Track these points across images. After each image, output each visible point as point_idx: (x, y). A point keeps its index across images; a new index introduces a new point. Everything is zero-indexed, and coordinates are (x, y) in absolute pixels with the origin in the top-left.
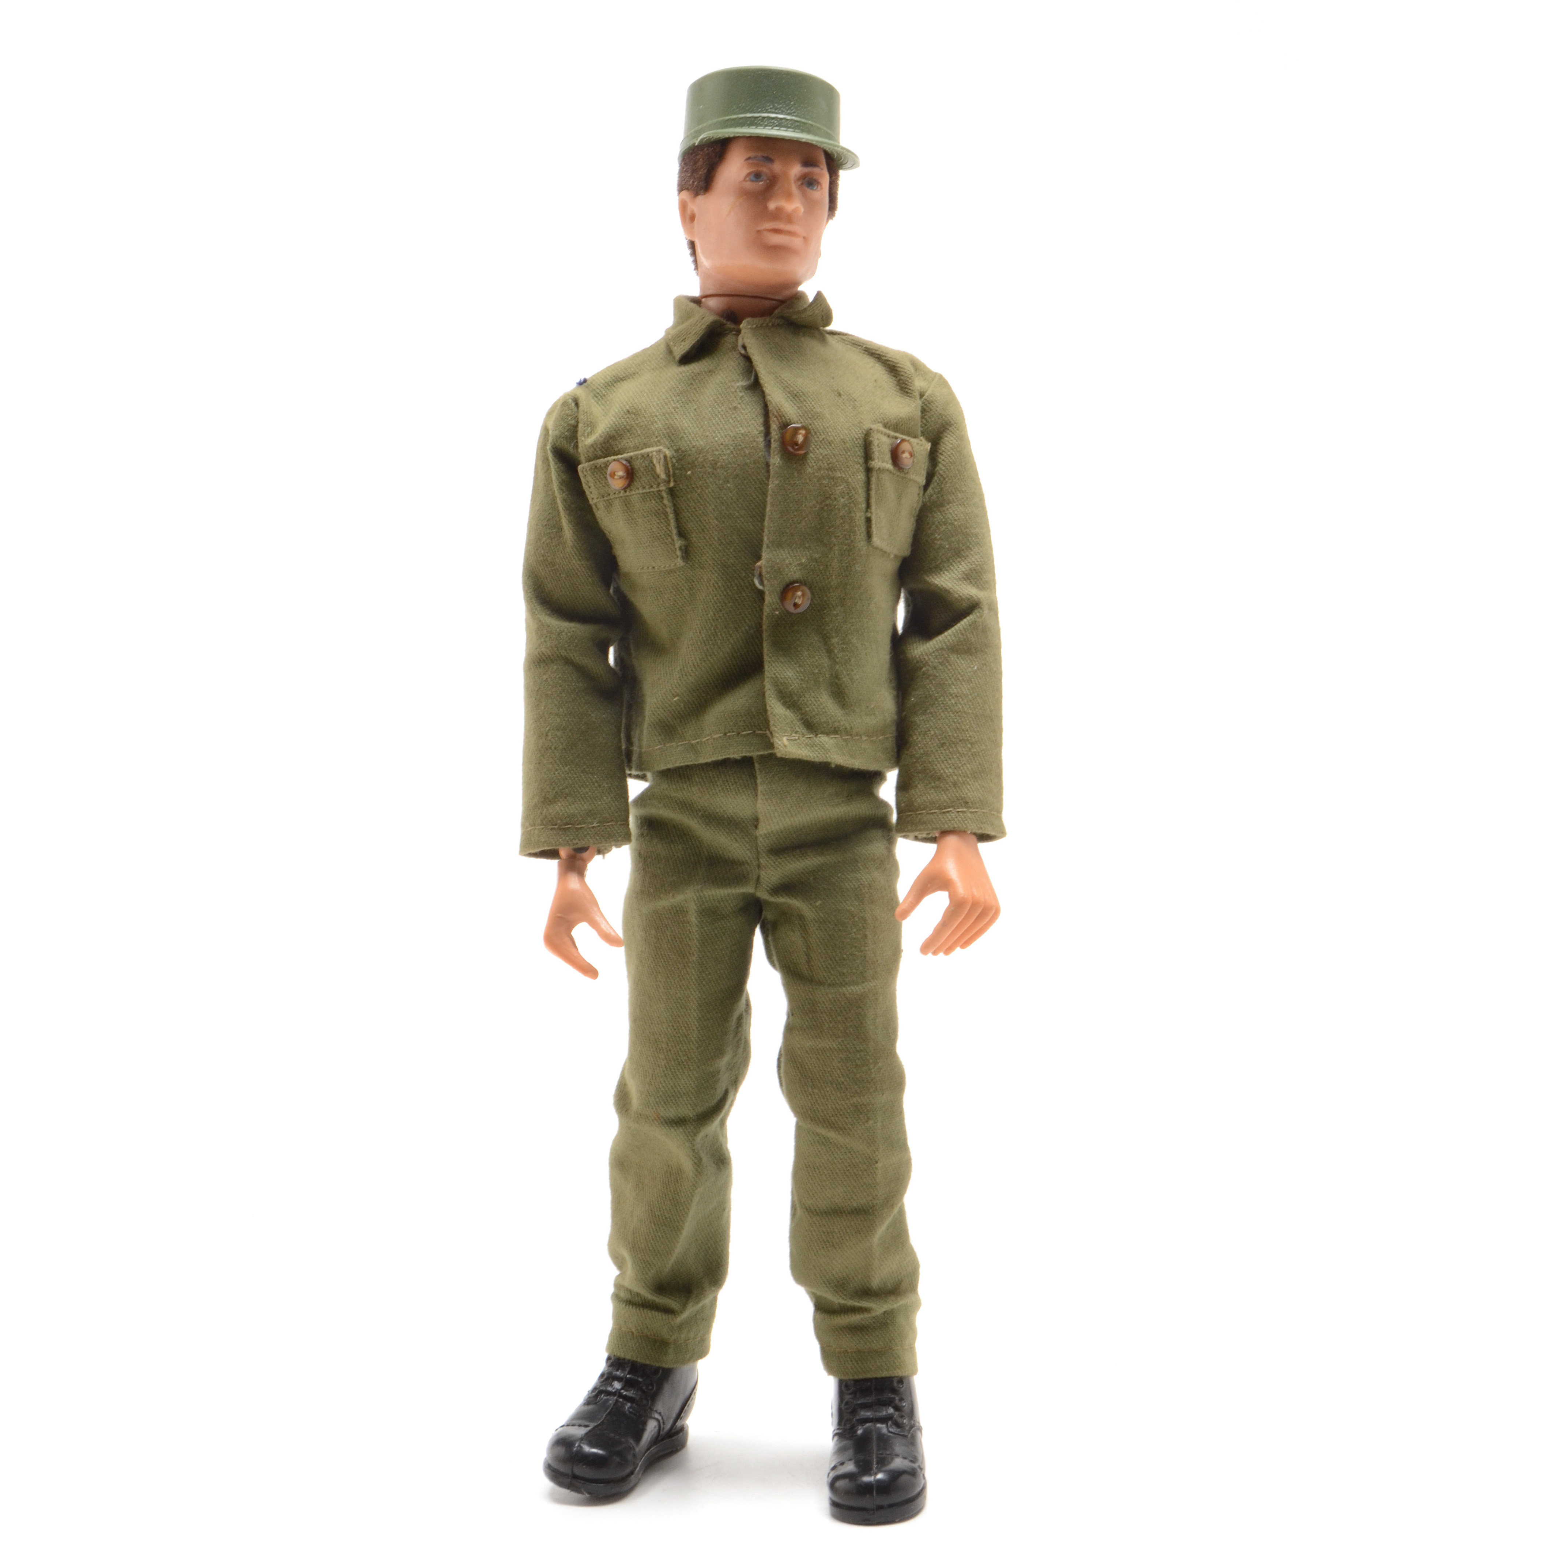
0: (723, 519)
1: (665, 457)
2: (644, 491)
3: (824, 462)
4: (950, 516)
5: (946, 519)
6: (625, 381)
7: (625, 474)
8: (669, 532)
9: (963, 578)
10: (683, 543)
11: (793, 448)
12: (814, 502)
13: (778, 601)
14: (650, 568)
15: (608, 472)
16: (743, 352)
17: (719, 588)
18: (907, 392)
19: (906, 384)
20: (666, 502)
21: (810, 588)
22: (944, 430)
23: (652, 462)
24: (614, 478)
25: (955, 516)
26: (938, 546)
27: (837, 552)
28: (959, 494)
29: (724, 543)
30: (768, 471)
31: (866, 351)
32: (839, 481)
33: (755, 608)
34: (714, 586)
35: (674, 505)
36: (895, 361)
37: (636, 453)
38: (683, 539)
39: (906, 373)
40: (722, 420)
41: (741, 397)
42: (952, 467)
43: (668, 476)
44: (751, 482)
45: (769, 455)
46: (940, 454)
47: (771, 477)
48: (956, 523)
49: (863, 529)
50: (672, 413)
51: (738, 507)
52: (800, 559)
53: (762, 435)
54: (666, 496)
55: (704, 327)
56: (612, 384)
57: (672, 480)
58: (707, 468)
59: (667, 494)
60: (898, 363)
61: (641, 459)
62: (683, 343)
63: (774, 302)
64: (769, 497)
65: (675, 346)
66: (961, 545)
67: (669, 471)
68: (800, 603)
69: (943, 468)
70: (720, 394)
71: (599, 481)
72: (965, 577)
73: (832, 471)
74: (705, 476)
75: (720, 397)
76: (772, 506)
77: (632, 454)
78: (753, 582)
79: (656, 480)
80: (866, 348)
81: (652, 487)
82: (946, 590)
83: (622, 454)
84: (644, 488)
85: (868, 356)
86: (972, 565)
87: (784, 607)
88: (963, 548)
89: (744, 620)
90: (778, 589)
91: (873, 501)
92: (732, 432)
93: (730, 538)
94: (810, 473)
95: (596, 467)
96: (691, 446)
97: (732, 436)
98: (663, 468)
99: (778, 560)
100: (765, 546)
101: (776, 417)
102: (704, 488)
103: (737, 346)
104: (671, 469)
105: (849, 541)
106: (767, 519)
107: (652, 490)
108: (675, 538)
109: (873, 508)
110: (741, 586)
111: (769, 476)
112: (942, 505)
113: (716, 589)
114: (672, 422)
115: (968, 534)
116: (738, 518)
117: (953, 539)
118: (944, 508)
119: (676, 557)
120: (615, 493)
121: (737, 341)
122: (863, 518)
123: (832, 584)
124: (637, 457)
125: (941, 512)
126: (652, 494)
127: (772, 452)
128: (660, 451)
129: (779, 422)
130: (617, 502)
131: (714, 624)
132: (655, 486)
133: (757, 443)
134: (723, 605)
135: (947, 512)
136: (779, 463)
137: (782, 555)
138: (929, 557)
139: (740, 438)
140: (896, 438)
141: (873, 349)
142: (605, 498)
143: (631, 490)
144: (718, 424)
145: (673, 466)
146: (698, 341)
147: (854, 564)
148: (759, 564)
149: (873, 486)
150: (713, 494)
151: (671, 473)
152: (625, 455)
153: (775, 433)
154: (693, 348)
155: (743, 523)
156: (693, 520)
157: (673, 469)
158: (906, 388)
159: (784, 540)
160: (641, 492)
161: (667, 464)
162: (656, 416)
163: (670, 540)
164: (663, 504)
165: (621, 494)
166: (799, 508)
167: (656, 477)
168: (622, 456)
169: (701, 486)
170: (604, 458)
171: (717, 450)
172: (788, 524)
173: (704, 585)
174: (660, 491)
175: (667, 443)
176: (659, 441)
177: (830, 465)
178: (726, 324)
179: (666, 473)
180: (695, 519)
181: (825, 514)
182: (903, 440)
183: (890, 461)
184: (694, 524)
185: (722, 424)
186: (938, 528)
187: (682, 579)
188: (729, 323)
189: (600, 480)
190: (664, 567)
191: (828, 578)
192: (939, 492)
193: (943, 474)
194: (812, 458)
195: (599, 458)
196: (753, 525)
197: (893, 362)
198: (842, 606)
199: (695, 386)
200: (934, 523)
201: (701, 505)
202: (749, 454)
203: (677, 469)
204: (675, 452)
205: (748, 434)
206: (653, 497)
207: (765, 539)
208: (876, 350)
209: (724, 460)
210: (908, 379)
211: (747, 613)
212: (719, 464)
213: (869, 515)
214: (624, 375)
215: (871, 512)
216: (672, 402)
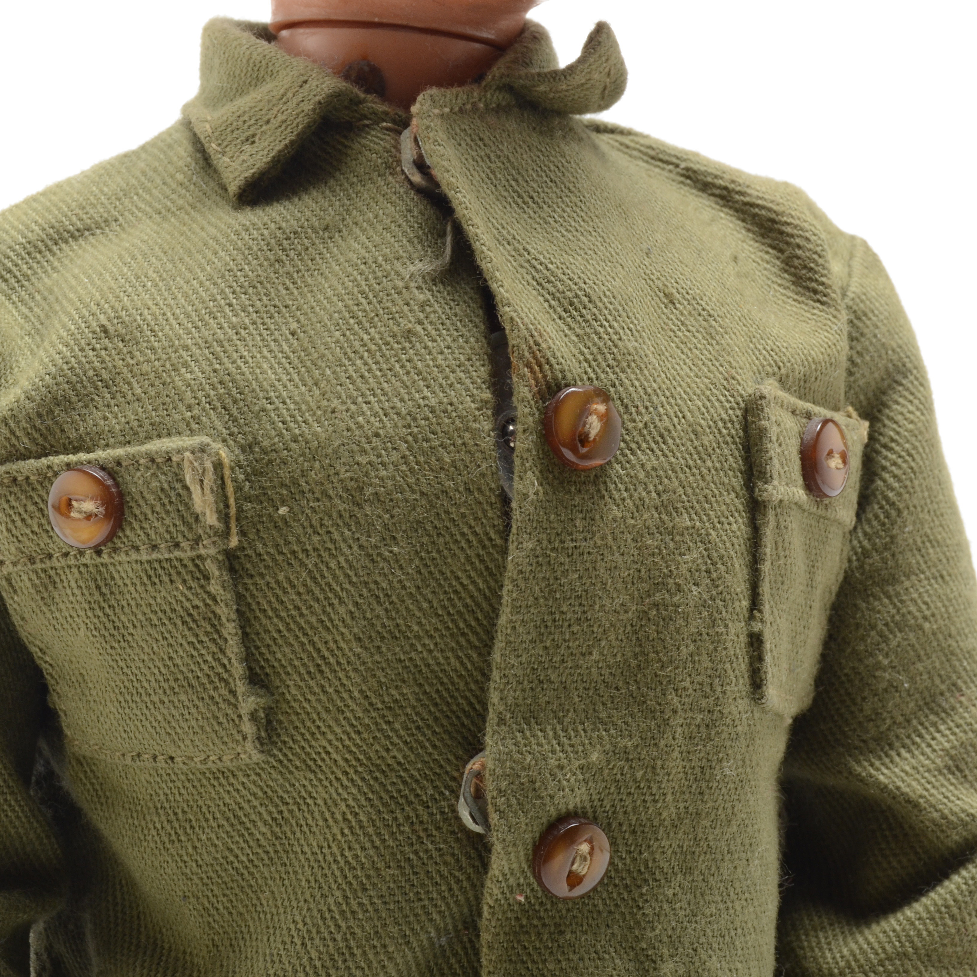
0: (378, 643)
1: (218, 466)
2: (155, 556)
3: (651, 488)
4: (913, 608)
5: (903, 615)
6: (81, 241)
7: (102, 509)
8: (221, 670)
9: (949, 768)
10: (262, 701)
11: (575, 451)
12: (624, 598)
13: (525, 866)
14: (160, 758)
15: (51, 499)
16: (417, 178)
17: (361, 827)
18: (815, 292)
19: (811, 269)
20: (215, 588)
21: (608, 829)
22: (889, 386)
23: (181, 481)
24: (68, 517)
25: (924, 607)
26: (885, 685)
27: (679, 730)
28: (931, 551)
29: (380, 706)
30: (507, 514)
31: (688, 177)
32: (687, 538)
33: (458, 881)
34: (345, 819)
35: (239, 597)
36: (775, 208)
37: (132, 450)
38: (261, 692)
39: (808, 240)
40: (374, 367)
41: (422, 306)
42: (916, 482)
43: (225, 518)
44: (456, 542)
45: (510, 470)
46: (885, 446)
47: (514, 530)
48: (927, 625)
49: (743, 666)
50: (230, 340)
51: (420, 609)
52: (586, 756)
53: (489, 412)
54: (217, 573)
55: (307, 107)
56: (46, 246)
57: (234, 530)
58: (337, 501)
59: (220, 569)
60: (782, 214)
61: (148, 468)
62: (247, 147)
63: (477, 46)
64: (508, 586)
65: (224, 153)
66: (937, 681)
67: (227, 506)
68: (584, 873)
69: (896, 485)
70: (362, 293)
71: (23, 520)
72: (950, 763)
73: (670, 514)
74: (327, 522)
75: (363, 301)
76: (516, 610)
77: (120, 452)
78: (454, 811)
79: (191, 529)
80: (688, 169)
81: (177, 545)
82: (909, 801)
83: (89, 450)
84: (154, 547)
85: (694, 191)
86: (965, 732)
87: (540, 883)
88: (943, 687)
89: (428, 914)
90: (528, 836)
91: (765, 588)
92: (402, 400)
93: (393, 692)
94: (615, 520)
95: (15, 480)
96: (287, 436)
97: (404, 411)
98: (210, 498)
99: (529, 758)
100: (492, 716)
101: (528, 365)
102: (325, 555)
103: (399, 162)
104: (232, 501)
105: (711, 700)
106: (499, 644)
107: (177, 553)
108: (241, 687)
109: (766, 608)
110: (421, 822)
111: (508, 526)
112: (894, 580)
113: (351, 828)
114: (232, 368)
115: (952, 654)
116: (418, 637)
117: (920, 666)
118: (898, 588)
119: (240, 738)
120: (66, 555)
121: (397, 147)
122: (743, 639)
123: (665, 814)
124: (135, 460)
125: (889, 598)
126: (177, 564)
127: (517, 462)
128: (203, 449)
129: (536, 380)
130: (73, 576)
131: (343, 925)
132: (184, 544)
133: (475, 433)
134: (371, 872)
135: (904, 598)
136: (536, 494)
137: (539, 744)
138: (861, 710)
139: (426, 419)
140: (808, 416)
141: (706, 174)
142: (39, 566)
143: (115, 550)
144: (362, 377)
145: (239, 489)
146: (292, 142)
147: (720, 761)
148: (474, 765)
149: (768, 550)
150: (351, 573)
151: (233, 511)
152: (100, 454)
153: (527, 410)
154: (276, 161)
155: (430, 651)
156: (291, 640)
157: (236, 500)
158: (810, 279)
159: (543, 700)
160: (145, 557)
161: (223, 486)
162: (186, 348)
163: (224, 692)
164: (208, 593)
165: (86, 559)
166: (584, 612)
167: (191, 520)
168: (91, 456)
169: (315, 549)
170: (38, 457)
171: (364, 452)
172: (557, 659)
173: (317, 815)
174: (199, 557)
175: (218, 424)
176: (197, 420)
177: (665, 497)
178: (364, 101)
179: (219, 512)
180: (297, 637)
181: (651, 630)
182: (826, 422)
183: (800, 481)
184: (293, 652)
185: (375, 377)
186: (886, 641)
187: (254, 795)
188: (369, 97)
189: (25, 516)
190: (204, 762)
191: (655, 801)
192: (886, 547)
193: (895, 499)
194: (619, 477)
195: (24, 457)
196: (458, 658)
197: (769, 210)
198: (688, 871)
199: (289, 268)
200: (873, 627)
201: (318, 600)
202: (453, 464)
203: (248, 499)
204: (243, 451)
205: (449, 408)
206: (179, 573)
207: (494, 697)
208: (716, 177)
209: (382, 479)
210: (815, 257)
211: (435, 895)
212: (369, 491)
213: (757, 627)
214: (79, 225)
215: (762, 621)
216: (227, 309)
